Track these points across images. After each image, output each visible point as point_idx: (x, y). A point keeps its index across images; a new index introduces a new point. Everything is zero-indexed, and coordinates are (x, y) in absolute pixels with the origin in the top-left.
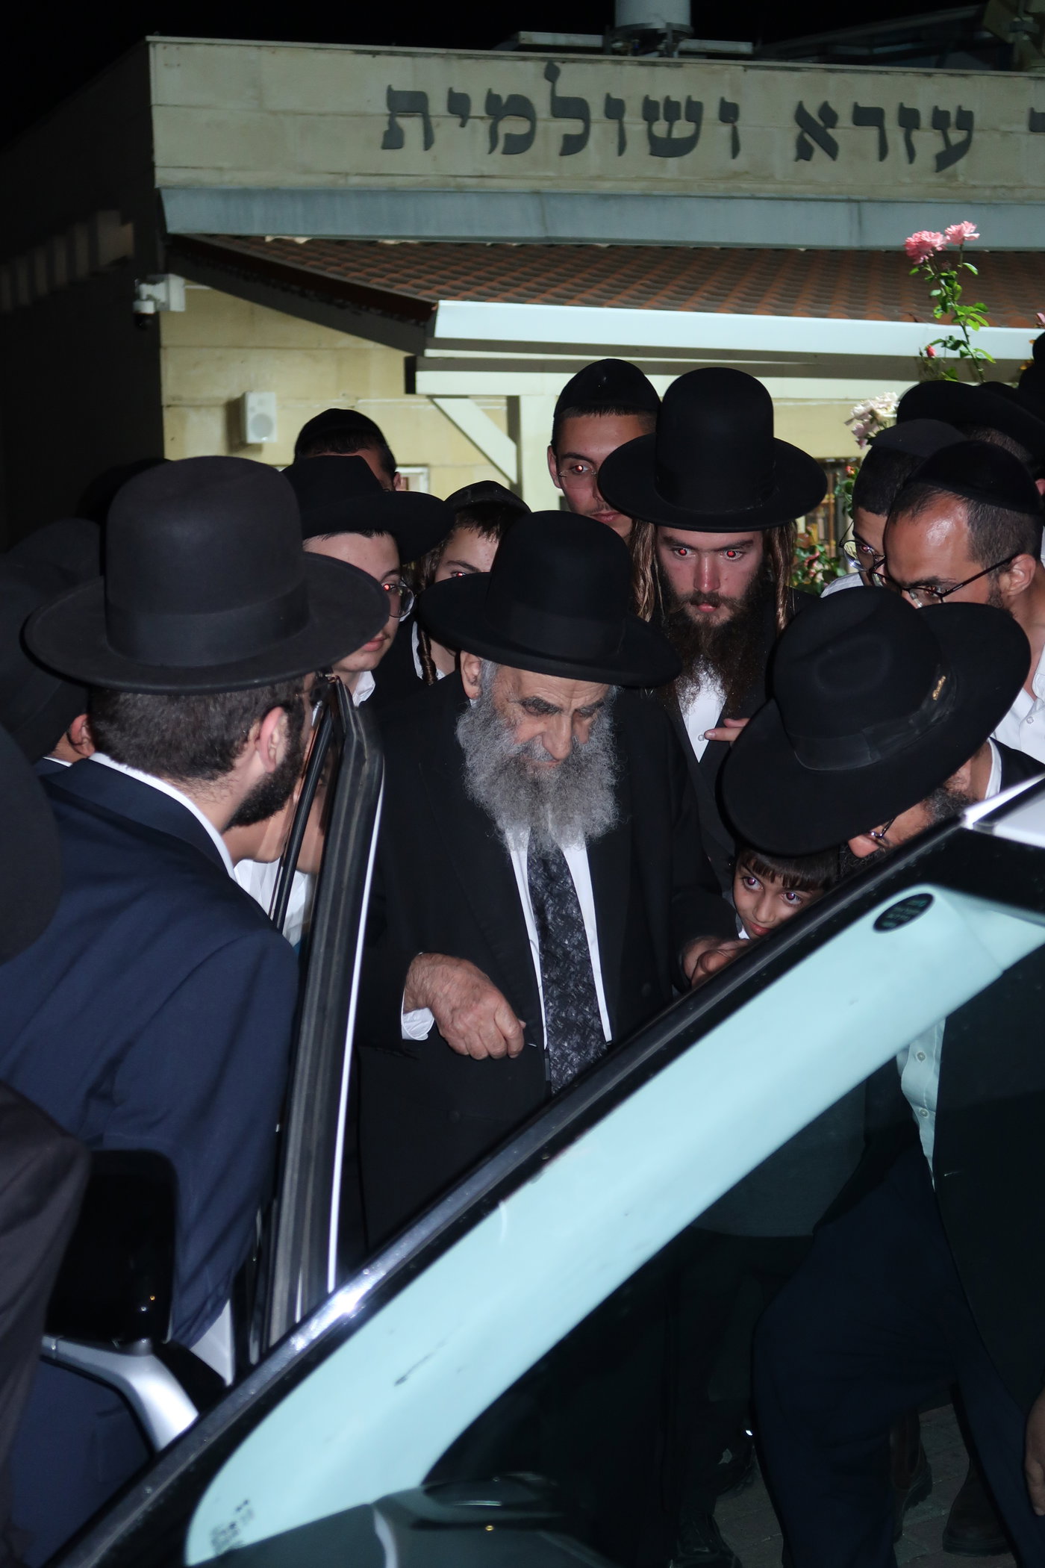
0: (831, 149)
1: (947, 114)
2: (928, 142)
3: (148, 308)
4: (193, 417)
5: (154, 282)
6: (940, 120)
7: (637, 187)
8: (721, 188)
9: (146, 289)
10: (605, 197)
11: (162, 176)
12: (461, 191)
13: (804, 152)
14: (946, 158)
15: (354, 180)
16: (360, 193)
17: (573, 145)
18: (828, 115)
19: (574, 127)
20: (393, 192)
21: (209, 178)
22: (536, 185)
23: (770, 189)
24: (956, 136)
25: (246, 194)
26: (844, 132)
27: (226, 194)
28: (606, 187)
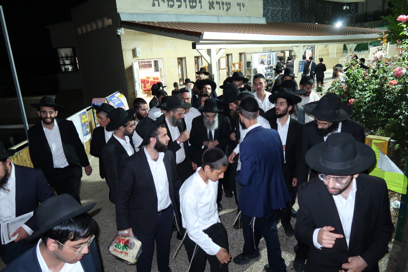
0: (214, 8)
1: (227, 3)
2: (225, 7)
3: (119, 34)
4: (127, 52)
5: (119, 29)
6: (227, 4)
7: (188, 13)
8: (199, 14)
9: (118, 30)
10: (185, 15)
11: (118, 11)
12: (164, 14)
13: (210, 8)
14: (227, 10)
15: (148, 12)
16: (150, 14)
17: (180, 6)
18: (213, 3)
19: (179, 3)
20: (154, 14)
21: (126, 11)
22: (175, 13)
23: (206, 14)
24: (229, 6)
25: (133, 14)
26: (215, 5)
27: (130, 14)
28: (184, 13)
